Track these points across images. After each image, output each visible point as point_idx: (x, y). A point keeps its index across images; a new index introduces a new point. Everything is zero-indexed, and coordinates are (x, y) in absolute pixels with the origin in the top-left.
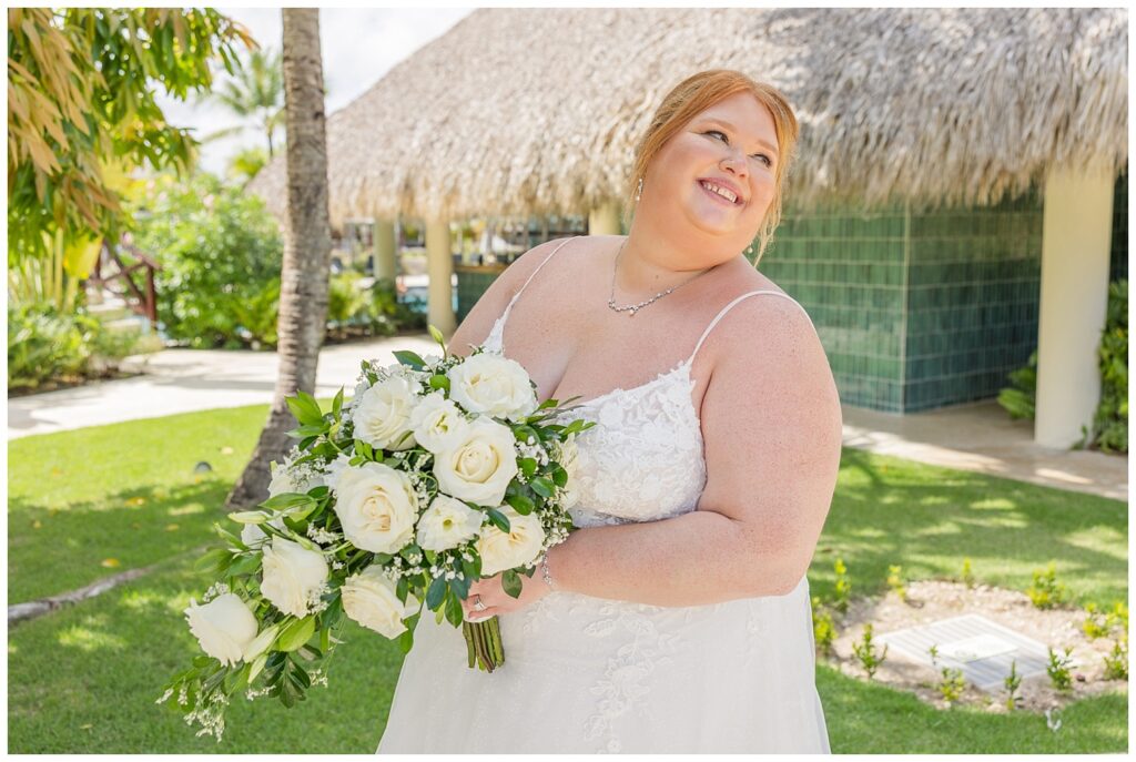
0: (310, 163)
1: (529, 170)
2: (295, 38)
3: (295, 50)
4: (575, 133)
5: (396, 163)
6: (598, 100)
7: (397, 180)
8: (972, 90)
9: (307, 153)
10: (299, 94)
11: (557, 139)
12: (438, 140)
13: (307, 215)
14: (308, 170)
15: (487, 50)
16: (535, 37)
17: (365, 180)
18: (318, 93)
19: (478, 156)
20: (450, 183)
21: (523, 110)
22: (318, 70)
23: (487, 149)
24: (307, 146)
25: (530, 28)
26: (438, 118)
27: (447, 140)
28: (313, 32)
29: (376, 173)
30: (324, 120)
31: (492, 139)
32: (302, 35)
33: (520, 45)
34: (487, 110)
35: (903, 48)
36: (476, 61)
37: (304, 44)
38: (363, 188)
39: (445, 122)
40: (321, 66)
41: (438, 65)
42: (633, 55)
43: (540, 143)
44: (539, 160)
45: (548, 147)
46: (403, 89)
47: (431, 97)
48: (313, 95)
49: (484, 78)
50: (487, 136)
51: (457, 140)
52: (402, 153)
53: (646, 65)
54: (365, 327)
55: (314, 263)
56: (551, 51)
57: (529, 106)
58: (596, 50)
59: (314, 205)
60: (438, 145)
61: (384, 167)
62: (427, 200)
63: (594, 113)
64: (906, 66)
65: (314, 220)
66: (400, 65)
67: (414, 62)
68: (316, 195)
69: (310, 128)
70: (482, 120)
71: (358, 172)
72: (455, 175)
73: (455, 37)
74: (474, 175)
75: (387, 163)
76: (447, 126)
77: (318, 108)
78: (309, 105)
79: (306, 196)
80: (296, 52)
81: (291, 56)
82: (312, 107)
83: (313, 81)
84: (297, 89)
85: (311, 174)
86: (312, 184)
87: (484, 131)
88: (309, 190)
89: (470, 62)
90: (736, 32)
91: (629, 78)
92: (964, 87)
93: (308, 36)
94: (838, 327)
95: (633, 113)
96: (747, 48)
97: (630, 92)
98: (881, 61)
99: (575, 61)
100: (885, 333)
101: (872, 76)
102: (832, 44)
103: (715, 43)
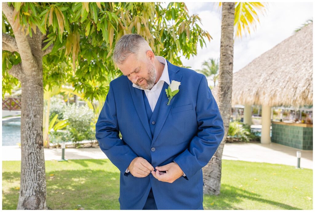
0: (227, 79)
2: (225, 39)
5: (254, 87)
7: (254, 92)
9: (226, 76)
10: (224, 57)
12: (269, 79)
13: (224, 96)
14: (226, 81)
15: (288, 51)
17: (243, 92)
18: (231, 57)
19: (284, 84)
20: (273, 93)
21: (303, 68)
22: (232, 49)
23: (288, 82)
24: (226, 74)
26: (269, 72)
27: (272, 79)
28: (231, 37)
29: (247, 90)
30: (232, 65)
31: (290, 78)
32: (227, 38)
34: (288, 69)
36: (283, 55)
37: (228, 41)
38: (242, 94)
39: (272, 73)
40: (233, 48)
41: (270, 57)
43: (310, 78)
46: (257, 65)
47: (267, 66)
48: (230, 57)
49: (287, 60)
50: (288, 77)
51: (276, 79)
52: (256, 84)
54: (240, 139)
55: (225, 112)
57: (305, 67)
59: (227, 93)
61: (250, 88)
62: (264, 98)
65: (227, 98)
67: (262, 57)
68: (228, 90)
69: (228, 68)
70: (286, 72)
71: (241, 90)
72: (275, 90)
73: (276, 49)
75: (251, 87)
76: (273, 75)
77: (231, 61)
78: (228, 60)
79: (224, 90)
80: (225, 44)
81: (223, 45)
82: (229, 61)
83: (230, 53)
84: (224, 55)
85: (227, 83)
86: (227, 86)
87: (287, 76)
88: (225, 88)
89: (281, 55)
93: (230, 39)
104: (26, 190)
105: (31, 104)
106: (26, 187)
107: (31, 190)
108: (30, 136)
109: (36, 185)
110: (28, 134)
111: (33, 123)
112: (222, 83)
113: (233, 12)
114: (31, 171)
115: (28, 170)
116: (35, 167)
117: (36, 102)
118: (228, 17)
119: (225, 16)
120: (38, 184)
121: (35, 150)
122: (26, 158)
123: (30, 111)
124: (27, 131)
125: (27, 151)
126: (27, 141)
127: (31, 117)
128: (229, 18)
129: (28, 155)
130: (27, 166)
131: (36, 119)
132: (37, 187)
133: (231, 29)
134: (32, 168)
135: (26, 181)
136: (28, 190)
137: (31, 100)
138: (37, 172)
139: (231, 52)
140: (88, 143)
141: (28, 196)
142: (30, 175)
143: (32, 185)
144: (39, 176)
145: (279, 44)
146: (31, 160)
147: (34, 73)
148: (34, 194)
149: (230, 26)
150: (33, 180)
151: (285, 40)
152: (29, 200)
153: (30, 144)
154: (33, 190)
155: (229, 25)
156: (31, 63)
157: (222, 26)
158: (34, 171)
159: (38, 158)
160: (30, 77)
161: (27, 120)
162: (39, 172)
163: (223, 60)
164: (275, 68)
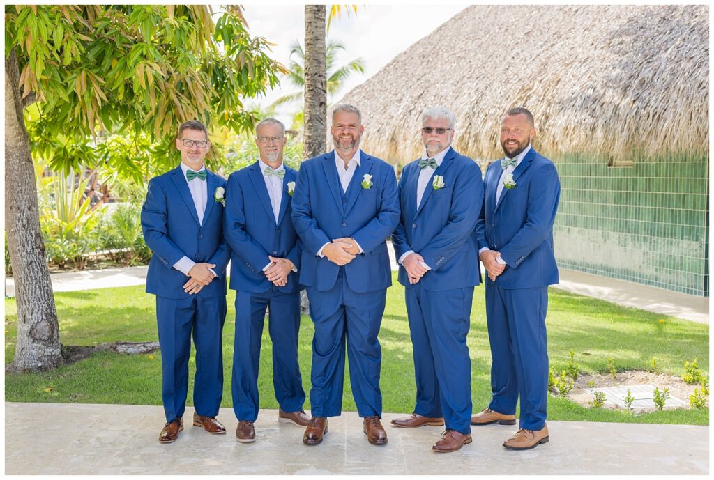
0: (316, 130)
1: (464, 129)
2: (312, 63)
3: (311, 69)
4: (493, 107)
5: (387, 124)
6: (509, 86)
9: (315, 125)
10: (312, 93)
11: (481, 110)
16: (483, 40)
18: (323, 93)
22: (323, 80)
24: (316, 121)
25: (482, 33)
26: (416, 95)
27: (419, 110)
28: (321, 60)
30: (326, 106)
32: (315, 61)
33: (472, 46)
35: (676, 60)
36: (446, 55)
37: (316, 66)
39: (419, 97)
40: (325, 77)
42: (534, 56)
43: (472, 113)
44: (470, 124)
45: (476, 115)
46: (400, 73)
47: (415, 80)
48: (320, 93)
49: (448, 68)
52: (392, 117)
53: (540, 64)
56: (491, 50)
57: (469, 89)
58: (515, 51)
60: (413, 112)
61: (380, 126)
62: (405, 148)
63: (506, 94)
64: (675, 71)
66: (400, 56)
67: (410, 54)
68: (318, 148)
69: (317, 111)
70: (442, 96)
73: (438, 36)
75: (382, 124)
76: (421, 100)
77: (322, 100)
78: (317, 99)
79: (313, 148)
80: (312, 71)
81: (309, 73)
82: (319, 100)
83: (320, 86)
84: (311, 90)
85: (317, 137)
86: (317, 141)
88: (315, 145)
89: (442, 56)
90: (592, 44)
91: (529, 71)
92: (701, 85)
93: (319, 62)
94: (665, 236)
95: (525, 95)
96: (596, 55)
97: (527, 81)
98: (662, 67)
99: (502, 59)
100: (693, 240)
101: (656, 77)
102: (640, 55)
103: (580, 50)
104: (32, 314)
105: (21, 190)
106: (31, 310)
107: (40, 313)
108: (26, 237)
109: (46, 305)
110: (22, 235)
111: (28, 220)
112: (309, 137)
113: (323, 17)
114: (35, 287)
115: (31, 286)
116: (40, 282)
117: (29, 187)
118: (314, 25)
119: (310, 22)
120: (48, 304)
121: (36, 258)
122: (24, 270)
123: (20, 201)
124: (21, 231)
125: (24, 259)
126: (24, 246)
127: (24, 210)
128: (316, 27)
129: (28, 266)
130: (28, 281)
131: (31, 213)
132: (47, 309)
133: (321, 46)
134: (36, 283)
135: (29, 302)
136: (35, 314)
137: (20, 184)
138: (43, 288)
139: (322, 85)
141: (36, 321)
142: (35, 293)
143: (39, 307)
144: (47, 294)
145: (444, 25)
146: (34, 273)
147: (21, 143)
148: (45, 318)
149: (319, 41)
150: (39, 301)
151: (457, 15)
152: (38, 328)
153: (29, 250)
154: (42, 313)
155: (317, 40)
156: (15, 128)
157: (306, 40)
158: (40, 287)
159: (43, 268)
160: (15, 151)
161: (18, 215)
162: (46, 288)
163: (311, 99)
164: (427, 85)
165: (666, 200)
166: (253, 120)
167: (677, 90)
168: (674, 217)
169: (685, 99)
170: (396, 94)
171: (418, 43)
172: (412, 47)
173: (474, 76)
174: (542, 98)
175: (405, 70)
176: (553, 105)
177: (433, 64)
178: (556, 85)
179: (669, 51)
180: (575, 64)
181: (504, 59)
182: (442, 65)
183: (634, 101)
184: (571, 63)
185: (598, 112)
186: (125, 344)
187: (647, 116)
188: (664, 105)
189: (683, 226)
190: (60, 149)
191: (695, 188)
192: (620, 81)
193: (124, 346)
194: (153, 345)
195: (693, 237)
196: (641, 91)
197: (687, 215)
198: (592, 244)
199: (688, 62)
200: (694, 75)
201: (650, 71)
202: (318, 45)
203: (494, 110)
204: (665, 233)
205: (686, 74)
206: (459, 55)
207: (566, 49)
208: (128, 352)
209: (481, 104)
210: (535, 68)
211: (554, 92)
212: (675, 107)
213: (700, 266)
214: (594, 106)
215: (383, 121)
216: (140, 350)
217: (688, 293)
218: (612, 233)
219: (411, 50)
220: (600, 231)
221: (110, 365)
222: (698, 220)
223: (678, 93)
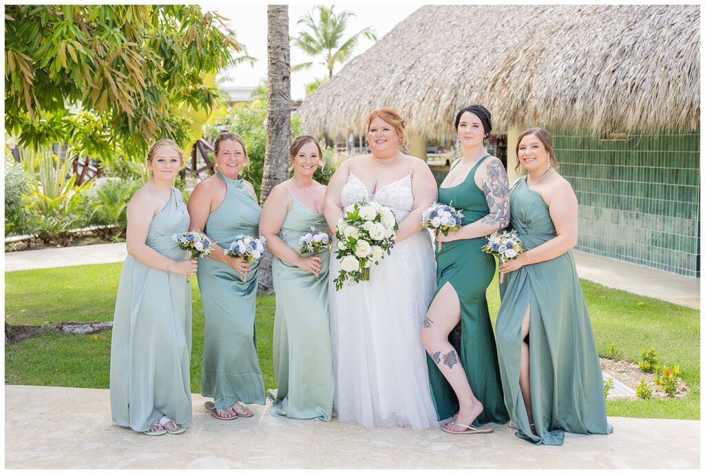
0: (279, 105)
1: (449, 102)
2: (274, 36)
3: (273, 42)
4: (479, 78)
5: (378, 96)
6: (496, 56)
8: (682, 57)
9: (277, 99)
10: (275, 67)
11: (468, 81)
12: (404, 80)
13: (277, 134)
14: (278, 109)
18: (286, 66)
19: (424, 92)
22: (286, 53)
23: (430, 88)
24: (278, 96)
26: (408, 65)
27: (409, 82)
28: (284, 32)
31: (434, 81)
32: (277, 34)
34: (436, 60)
35: (658, 26)
36: (442, 22)
37: (278, 39)
39: (411, 68)
40: (288, 50)
42: (523, 24)
44: (456, 96)
45: (462, 87)
46: (397, 42)
47: (409, 49)
48: (283, 67)
49: (442, 37)
50: (431, 79)
51: (415, 81)
52: (383, 89)
53: (527, 31)
55: (280, 161)
56: (485, 17)
58: (506, 19)
59: (281, 129)
60: (404, 84)
61: (372, 98)
63: (492, 64)
64: (656, 39)
65: (281, 137)
66: (400, 24)
68: (282, 124)
69: (280, 85)
74: (420, 106)
75: (374, 96)
76: (412, 71)
77: (285, 74)
78: (280, 72)
79: (276, 123)
80: (275, 43)
81: (272, 46)
82: (282, 74)
83: (283, 60)
84: (274, 64)
85: (280, 112)
86: (280, 117)
87: (431, 75)
88: (278, 120)
89: (439, 24)
90: (580, 10)
91: (516, 40)
92: (679, 53)
93: (282, 35)
94: (657, 214)
95: (509, 66)
96: (582, 21)
97: (513, 51)
98: (644, 35)
99: (493, 27)
100: (686, 218)
101: (637, 45)
102: (623, 21)
103: (567, 17)
112: (272, 113)
139: (285, 58)
140: (18, 241)
149: (281, 13)
155: (279, 11)
157: (268, 12)
163: (273, 73)
164: (419, 54)
165: (660, 174)
166: (211, 96)
167: (656, 59)
168: (667, 192)
169: (663, 69)
170: (390, 65)
171: (419, 10)
172: (412, 15)
173: (465, 45)
174: (525, 68)
175: (403, 39)
176: (535, 75)
177: (429, 33)
178: (540, 55)
179: (652, 17)
180: (561, 31)
181: (495, 27)
182: (437, 34)
183: (613, 71)
184: (557, 31)
185: (578, 84)
186: (72, 324)
187: (625, 87)
188: (643, 74)
189: (676, 203)
190: (27, 126)
191: (688, 162)
192: (601, 49)
193: (70, 326)
194: (100, 325)
195: (686, 214)
196: (620, 60)
197: (680, 191)
198: (585, 221)
199: (669, 28)
200: (673, 43)
201: (630, 39)
202: (280, 17)
203: (479, 81)
204: (657, 210)
205: (666, 41)
206: (454, 22)
207: (555, 16)
208: (75, 332)
209: (467, 75)
210: (522, 35)
211: (538, 62)
212: (653, 77)
213: (693, 245)
214: (574, 77)
215: (376, 93)
216: (86, 330)
217: (680, 273)
218: (604, 210)
219: (411, 18)
220: (593, 207)
221: (53, 345)
222: (691, 196)
223: (657, 63)
